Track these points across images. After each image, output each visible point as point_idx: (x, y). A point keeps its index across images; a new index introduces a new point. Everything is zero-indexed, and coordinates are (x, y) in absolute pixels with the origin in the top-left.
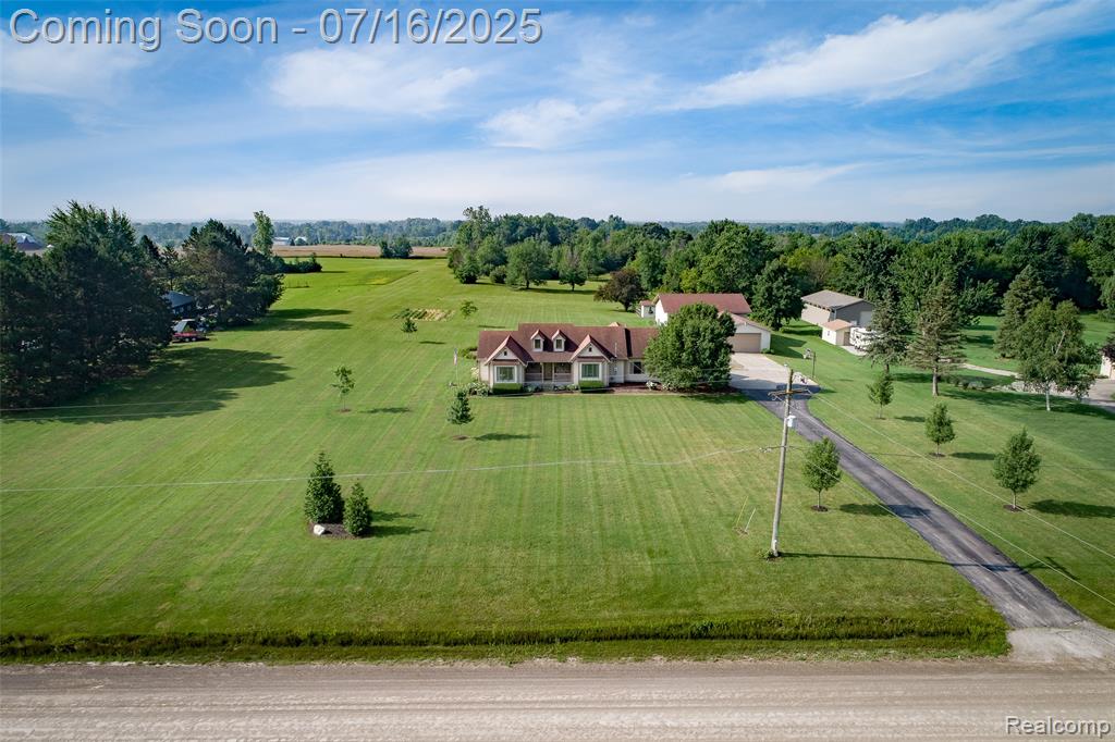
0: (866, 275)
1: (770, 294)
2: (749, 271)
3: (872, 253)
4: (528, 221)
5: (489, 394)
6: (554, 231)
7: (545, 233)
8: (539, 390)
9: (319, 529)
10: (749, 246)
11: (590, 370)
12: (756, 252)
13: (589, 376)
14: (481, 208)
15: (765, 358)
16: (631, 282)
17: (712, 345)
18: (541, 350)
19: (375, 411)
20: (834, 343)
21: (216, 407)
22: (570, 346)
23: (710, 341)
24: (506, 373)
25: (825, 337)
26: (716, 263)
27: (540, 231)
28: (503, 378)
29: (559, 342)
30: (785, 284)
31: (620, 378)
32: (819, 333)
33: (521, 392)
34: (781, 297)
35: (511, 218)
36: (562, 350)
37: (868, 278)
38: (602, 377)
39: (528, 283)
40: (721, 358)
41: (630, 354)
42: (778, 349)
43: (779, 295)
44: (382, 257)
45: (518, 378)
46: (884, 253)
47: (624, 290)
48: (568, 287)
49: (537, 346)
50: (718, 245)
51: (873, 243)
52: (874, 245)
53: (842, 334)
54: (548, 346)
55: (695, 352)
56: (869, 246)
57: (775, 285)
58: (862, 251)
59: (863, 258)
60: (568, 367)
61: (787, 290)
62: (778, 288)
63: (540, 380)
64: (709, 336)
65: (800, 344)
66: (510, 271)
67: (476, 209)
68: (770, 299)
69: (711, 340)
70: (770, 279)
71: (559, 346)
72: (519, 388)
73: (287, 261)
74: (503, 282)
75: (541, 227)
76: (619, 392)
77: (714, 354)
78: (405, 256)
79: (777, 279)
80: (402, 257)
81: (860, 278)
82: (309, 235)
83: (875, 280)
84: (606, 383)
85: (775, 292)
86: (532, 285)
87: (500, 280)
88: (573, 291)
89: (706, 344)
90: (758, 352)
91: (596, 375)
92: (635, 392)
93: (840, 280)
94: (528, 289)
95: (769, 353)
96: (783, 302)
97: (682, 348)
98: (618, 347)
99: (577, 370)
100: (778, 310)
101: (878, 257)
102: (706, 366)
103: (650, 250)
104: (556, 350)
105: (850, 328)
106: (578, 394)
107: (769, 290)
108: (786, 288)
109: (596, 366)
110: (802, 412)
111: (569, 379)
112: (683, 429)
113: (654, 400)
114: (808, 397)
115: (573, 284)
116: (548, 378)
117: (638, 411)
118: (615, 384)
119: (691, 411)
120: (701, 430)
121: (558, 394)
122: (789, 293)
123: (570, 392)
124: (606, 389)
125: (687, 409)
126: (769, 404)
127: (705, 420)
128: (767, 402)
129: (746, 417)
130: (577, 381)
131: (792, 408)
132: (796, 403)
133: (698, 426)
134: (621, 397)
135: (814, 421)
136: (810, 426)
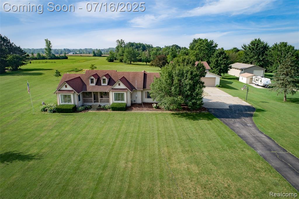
0: (254, 56)
1: (217, 63)
2: (208, 56)
3: (257, 48)
4: (136, 44)
5: (54, 112)
6: (144, 47)
7: (141, 48)
8: (87, 109)
10: (208, 46)
11: (119, 97)
12: (211, 49)
13: (119, 100)
14: (122, 40)
15: (218, 89)
16: (163, 60)
17: (191, 82)
18: (94, 84)
20: (245, 82)
22: (111, 82)
23: (189, 80)
24: (66, 98)
25: (240, 80)
26: (195, 53)
27: (140, 47)
28: (65, 102)
29: (104, 80)
30: (223, 58)
31: (139, 101)
32: (238, 79)
33: (74, 110)
34: (222, 64)
35: (131, 43)
36: (106, 84)
37: (255, 57)
38: (126, 100)
39: (131, 62)
40: (197, 90)
41: (144, 87)
42: (223, 85)
43: (221, 63)
44: (93, 56)
45: (74, 100)
46: (262, 47)
47: (161, 62)
48: (145, 63)
49: (92, 82)
51: (257, 44)
52: (258, 45)
53: (249, 79)
54: (98, 82)
55: (180, 85)
56: (256, 45)
57: (219, 59)
58: (253, 47)
59: (253, 50)
60: (107, 94)
61: (224, 61)
62: (221, 60)
63: (92, 102)
64: (189, 76)
65: (231, 83)
66: (125, 58)
67: (120, 40)
68: (217, 65)
69: (191, 79)
70: (217, 56)
71: (104, 82)
72: (71, 108)
74: (122, 62)
75: (141, 46)
76: (135, 111)
77: (193, 88)
78: (100, 56)
79: (220, 56)
80: (99, 56)
81: (251, 58)
82: (80, 52)
83: (258, 58)
84: (129, 104)
85: (219, 62)
86: (132, 63)
87: (121, 61)
88: (146, 65)
89: (187, 81)
90: (214, 87)
91: (123, 100)
92: (145, 111)
93: (242, 59)
94: (131, 64)
95: (219, 87)
96: (222, 66)
97: (171, 84)
98: (138, 83)
99: (112, 96)
100: (220, 69)
101: (259, 49)
102: (187, 96)
103: (173, 50)
104: (102, 84)
105: (253, 76)
106: (110, 112)
107: (217, 61)
108: (224, 60)
109: (123, 94)
110: (253, 130)
111: (108, 101)
112: (166, 149)
113: (154, 116)
114: (251, 115)
115: (146, 62)
116: (96, 100)
117: (139, 126)
118: (134, 105)
119: (176, 127)
120: (180, 150)
121: (97, 112)
122: (225, 62)
123: (106, 109)
124: (126, 108)
125: (173, 126)
126: (231, 121)
127: (184, 137)
128: (227, 119)
129: (214, 134)
130: (111, 102)
131: (245, 125)
132: (247, 120)
133: (178, 145)
134: (135, 114)
135: (267, 140)
136: (268, 148)
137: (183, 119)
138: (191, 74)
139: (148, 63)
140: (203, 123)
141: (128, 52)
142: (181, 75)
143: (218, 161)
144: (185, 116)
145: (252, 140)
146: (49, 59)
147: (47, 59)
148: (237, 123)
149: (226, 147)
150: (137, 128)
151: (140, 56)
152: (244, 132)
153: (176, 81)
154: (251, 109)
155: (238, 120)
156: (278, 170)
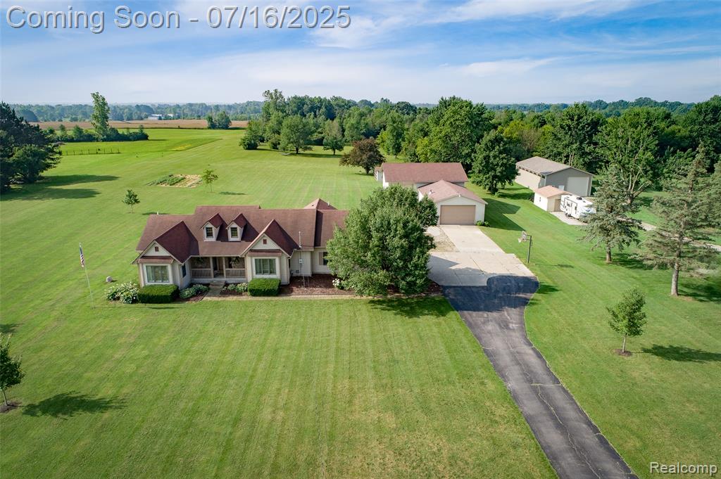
0: (572, 143)
1: (487, 162)
2: (471, 140)
3: (578, 124)
4: (312, 100)
5: (134, 301)
6: (331, 109)
7: (323, 109)
8: (199, 293)
10: (471, 119)
11: (263, 267)
12: (478, 124)
13: (264, 272)
14: (276, 91)
15: (477, 232)
17: (404, 242)
18: (213, 239)
20: (546, 209)
22: (248, 235)
23: (401, 238)
24: (158, 273)
25: (536, 202)
27: (320, 108)
28: (156, 279)
29: (234, 230)
30: (501, 153)
32: (531, 197)
33: (176, 296)
34: (497, 165)
35: (299, 98)
36: (239, 239)
37: (574, 146)
38: (281, 272)
39: (297, 150)
41: (317, 242)
42: (495, 219)
43: (495, 163)
44: (209, 128)
45: (174, 276)
46: (588, 124)
47: (364, 157)
49: (209, 234)
50: (446, 117)
51: (579, 115)
52: (580, 117)
53: (553, 201)
54: (222, 235)
56: (576, 118)
57: (492, 154)
58: (570, 122)
59: (570, 129)
60: (240, 261)
61: (502, 159)
62: (495, 157)
63: (208, 275)
64: (401, 231)
65: (513, 210)
66: (283, 140)
67: (272, 91)
68: (488, 167)
70: (487, 148)
71: (234, 234)
72: (168, 292)
73: (120, 132)
74: (277, 149)
75: (321, 105)
76: (299, 296)
77: (407, 253)
78: (226, 127)
79: (494, 148)
80: (224, 128)
81: (567, 146)
82: (175, 113)
83: (580, 148)
84: (286, 280)
85: (492, 160)
86: (301, 151)
87: (275, 146)
88: (334, 156)
89: (396, 241)
90: (473, 224)
91: (273, 272)
92: (318, 296)
93: (548, 148)
94: (297, 153)
95: (484, 225)
96: (499, 169)
97: (366, 248)
98: (303, 235)
99: (250, 264)
100: (495, 177)
101: (583, 128)
102: (397, 269)
104: (231, 239)
105: (561, 195)
106: (247, 298)
107: (487, 158)
108: (501, 156)
109: (272, 262)
110: (516, 337)
111: (243, 274)
112: (346, 382)
113: (334, 309)
114: (525, 302)
115: (334, 150)
116: (219, 273)
117: (303, 334)
118: (296, 281)
119: (372, 334)
120: (371, 384)
121: (220, 299)
122: (505, 161)
123: (239, 294)
124: (282, 290)
125: (367, 331)
126: (477, 317)
127: (384, 357)
128: (474, 314)
129: (442, 348)
130: (250, 279)
131: (504, 325)
132: (511, 314)
133: (370, 374)
134: (296, 303)
135: (533, 360)
136: (529, 376)
137: (390, 314)
138: (405, 226)
139: (337, 152)
140: (427, 323)
141: (290, 126)
142: (386, 227)
143: (433, 405)
144: (394, 307)
145: (505, 360)
146: (104, 140)
147: (97, 140)
148: (488, 322)
149: (455, 377)
150: (299, 337)
151: (320, 130)
152: (498, 343)
153: (375, 241)
154: (530, 285)
155: (495, 314)
156: (529, 419)
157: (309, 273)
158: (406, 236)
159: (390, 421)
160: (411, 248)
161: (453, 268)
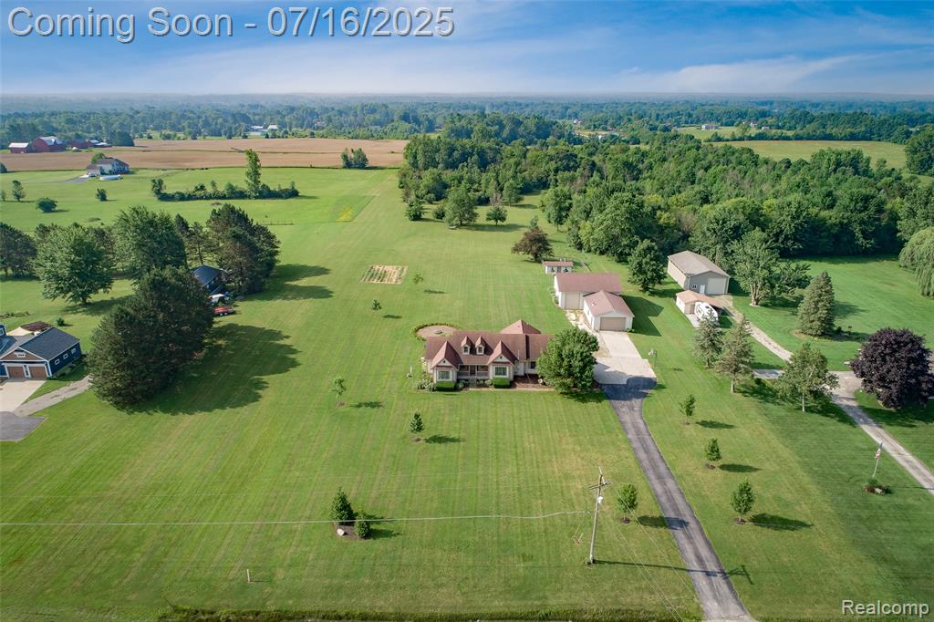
0: (718, 244)
1: (640, 267)
2: (630, 232)
3: (722, 228)
5: (434, 390)
8: (466, 386)
9: (340, 532)
11: (500, 371)
12: (636, 217)
13: (500, 375)
15: (626, 338)
16: (539, 242)
17: (581, 364)
18: (468, 353)
19: (359, 406)
20: (682, 309)
21: (256, 398)
22: (488, 351)
23: (579, 361)
24: (445, 375)
25: (678, 303)
26: (605, 224)
27: (471, 155)
28: (443, 378)
29: (480, 348)
30: (651, 260)
31: (521, 373)
33: (455, 388)
34: (648, 270)
36: (483, 353)
37: (719, 246)
38: (509, 375)
39: (461, 222)
41: (528, 357)
42: (638, 326)
43: (647, 268)
44: (344, 167)
45: (453, 377)
48: (493, 222)
49: (466, 351)
50: (608, 210)
52: (724, 222)
53: (689, 306)
54: (473, 351)
55: (570, 367)
56: (721, 222)
57: (644, 261)
58: (715, 226)
59: (715, 232)
60: (485, 368)
61: (653, 265)
62: (646, 263)
63: (467, 374)
64: (579, 358)
65: (659, 311)
66: (448, 212)
68: (640, 271)
71: (480, 351)
72: (452, 385)
73: (271, 187)
74: (442, 220)
75: (473, 151)
76: (520, 388)
77: (583, 370)
78: (362, 167)
80: (359, 168)
81: (713, 244)
84: (512, 378)
87: (438, 217)
88: (496, 226)
90: (623, 331)
91: (504, 374)
92: (532, 388)
94: (462, 225)
95: (631, 331)
96: (649, 274)
97: (561, 366)
98: (520, 352)
99: (492, 370)
100: (646, 279)
101: (726, 231)
102: (577, 378)
104: (478, 353)
105: (695, 301)
106: (492, 389)
107: (640, 263)
109: (505, 369)
110: (637, 415)
111: (487, 374)
112: (557, 434)
113: (542, 397)
114: (645, 395)
115: (496, 221)
116: (473, 373)
117: (530, 410)
118: (517, 379)
119: (565, 411)
120: (568, 434)
121: (479, 390)
122: (654, 267)
123: (486, 386)
124: (511, 385)
125: (562, 410)
126: (618, 403)
127: (572, 423)
128: (617, 402)
129: (599, 419)
130: (491, 377)
131: (632, 408)
132: (636, 402)
133: (567, 430)
134: (521, 393)
135: (642, 426)
136: (638, 432)
137: (572, 401)
138: (582, 353)
139: (499, 222)
140: (592, 406)
142: (571, 355)
143: (595, 443)
144: (574, 397)
145: (629, 425)
146: (256, 198)
147: (249, 197)
148: (623, 406)
149: (605, 432)
151: (476, 186)
152: (627, 418)
153: (565, 363)
154: (651, 384)
155: (628, 402)
156: (634, 449)
157: (523, 374)
158: (582, 360)
159: (578, 448)
160: (585, 366)
161: (607, 370)
